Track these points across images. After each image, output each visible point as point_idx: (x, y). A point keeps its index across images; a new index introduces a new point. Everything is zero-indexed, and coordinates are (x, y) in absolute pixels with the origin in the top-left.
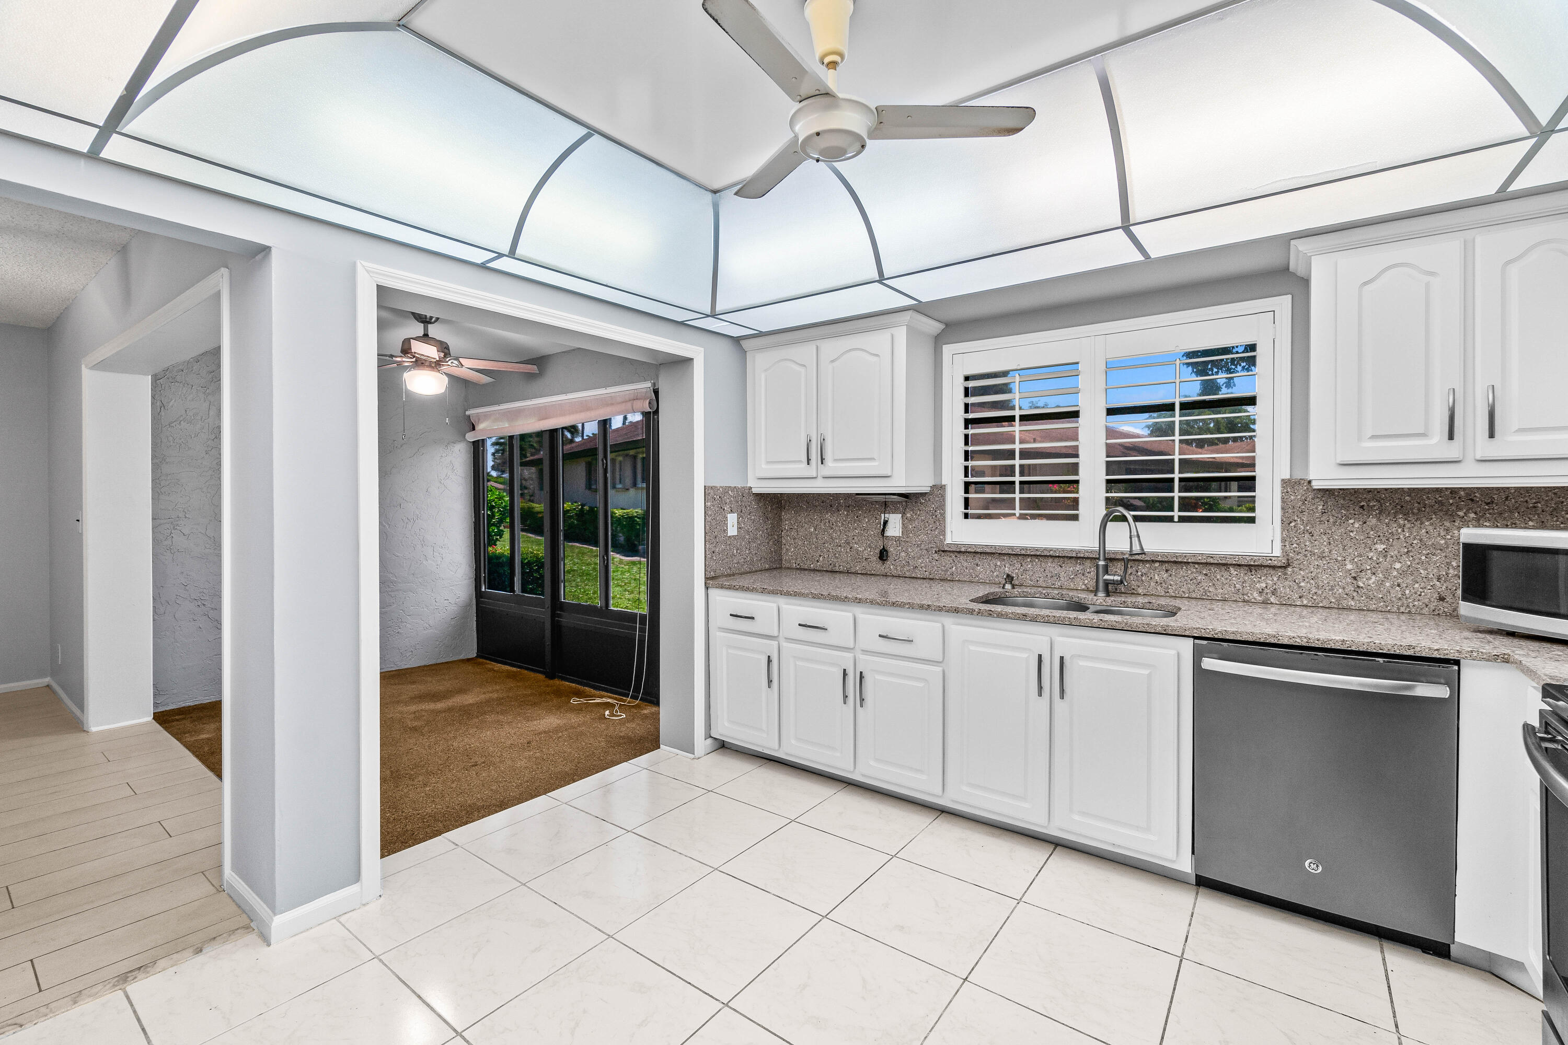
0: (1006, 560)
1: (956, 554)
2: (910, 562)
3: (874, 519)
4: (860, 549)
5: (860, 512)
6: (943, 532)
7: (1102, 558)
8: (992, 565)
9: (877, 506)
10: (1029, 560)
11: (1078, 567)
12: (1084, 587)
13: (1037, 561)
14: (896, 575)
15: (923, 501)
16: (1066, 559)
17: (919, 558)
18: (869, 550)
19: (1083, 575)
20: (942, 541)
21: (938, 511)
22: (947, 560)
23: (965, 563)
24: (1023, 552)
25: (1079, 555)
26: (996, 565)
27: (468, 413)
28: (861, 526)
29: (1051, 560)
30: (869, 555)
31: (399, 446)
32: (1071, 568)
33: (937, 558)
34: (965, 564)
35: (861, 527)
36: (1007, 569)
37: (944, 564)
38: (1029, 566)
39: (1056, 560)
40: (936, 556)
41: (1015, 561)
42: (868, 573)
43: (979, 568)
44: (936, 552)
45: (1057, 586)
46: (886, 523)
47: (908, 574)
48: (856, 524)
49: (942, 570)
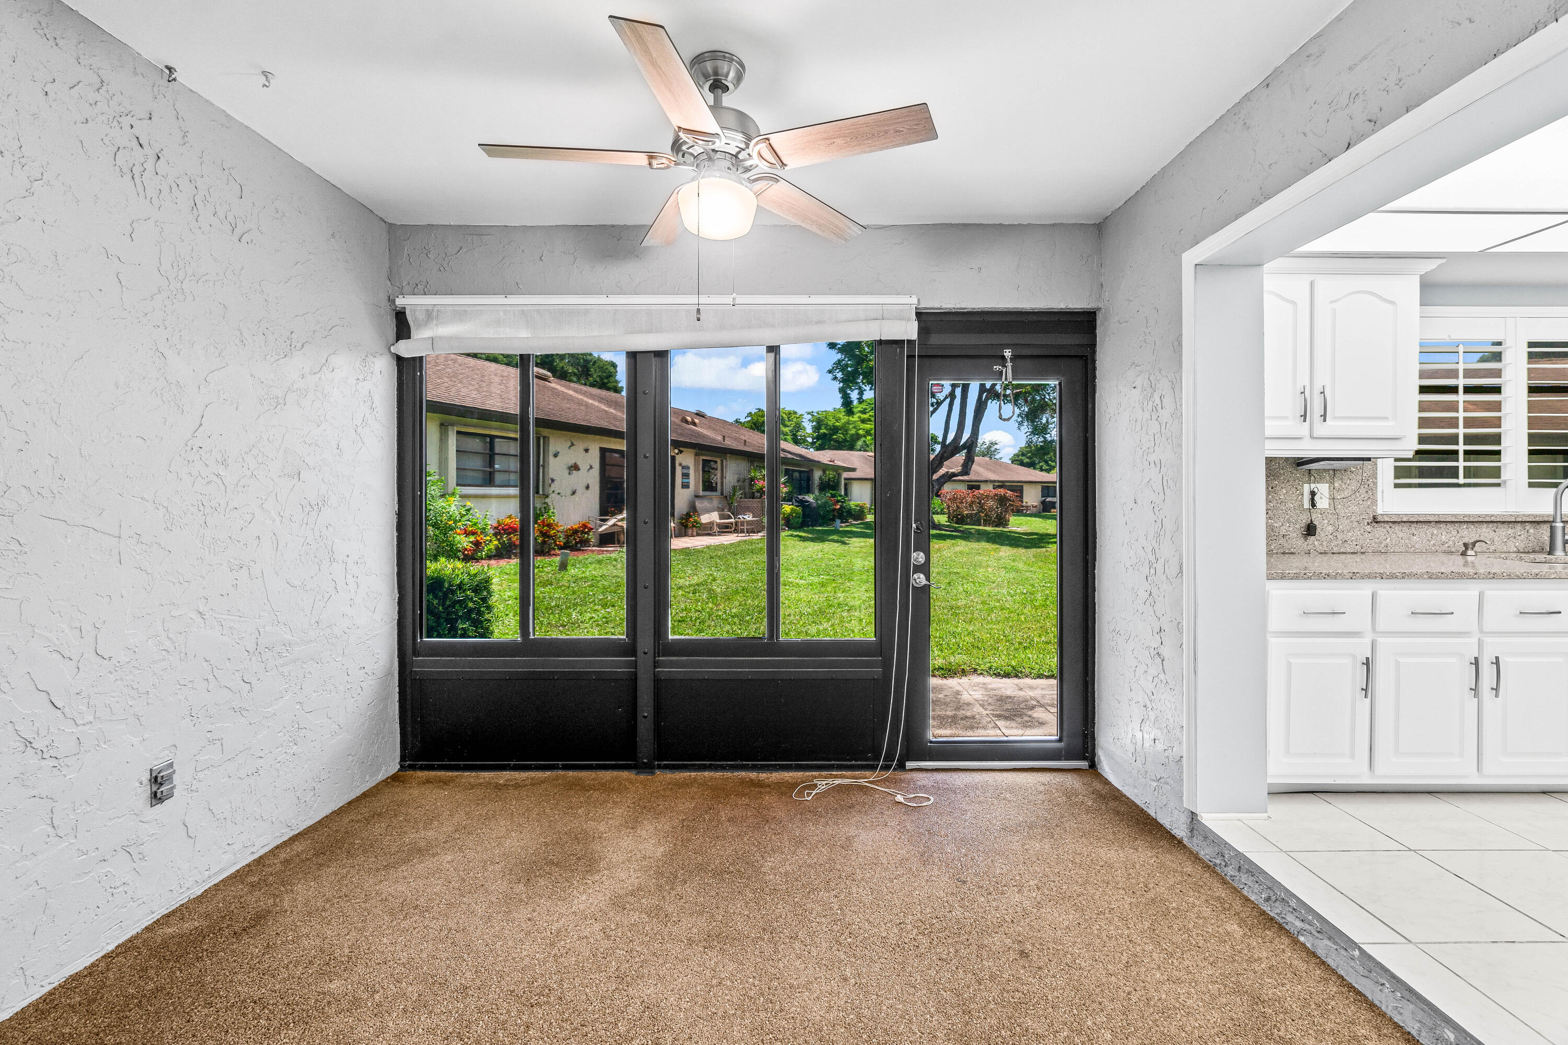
0: (1442, 529)
1: (1391, 525)
2: (1338, 536)
3: (1294, 490)
4: (1275, 524)
5: (1276, 482)
6: (1375, 502)
7: (1558, 519)
8: (1429, 534)
9: (1298, 475)
10: (1465, 527)
11: (1510, 531)
12: (1515, 549)
13: (1472, 527)
14: (1322, 552)
15: (1354, 469)
16: (1499, 524)
17: (1349, 531)
18: (1288, 525)
19: (1515, 538)
20: (1374, 511)
21: (1371, 480)
22: (1380, 531)
23: (1400, 532)
24: (1466, 519)
25: (1517, 520)
26: (1432, 534)
27: (400, 302)
28: (1278, 498)
29: (1485, 525)
30: (1287, 531)
31: (299, 345)
32: (1504, 531)
33: (1369, 530)
34: (1401, 535)
35: (1277, 500)
36: (1443, 537)
37: (1377, 536)
38: (1465, 533)
39: (1491, 525)
40: (1369, 528)
41: (1452, 529)
42: (1287, 551)
43: (1415, 537)
44: (1368, 524)
45: (1491, 550)
46: (1313, 494)
47: (1336, 550)
48: (1270, 497)
49: (1376, 543)
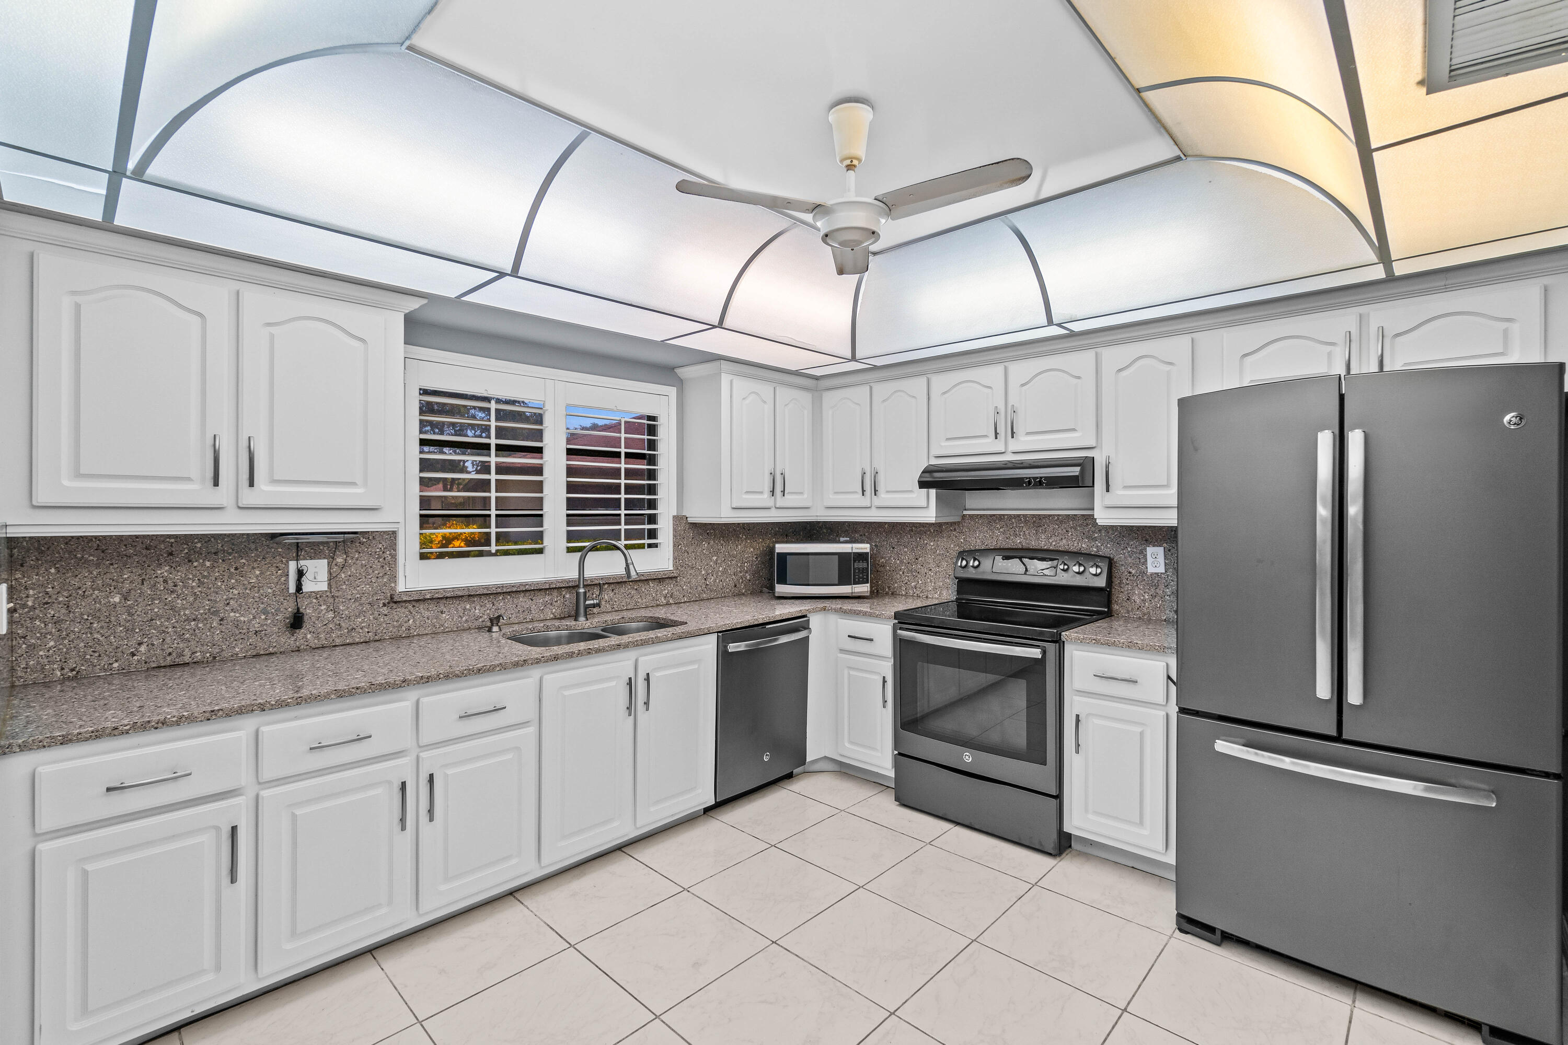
0: (476, 602)
1: (414, 603)
2: (343, 624)
3: (273, 569)
4: (242, 619)
5: (243, 561)
6: (394, 578)
7: (581, 586)
8: (460, 609)
9: (280, 550)
10: (501, 598)
11: (547, 598)
12: (552, 616)
13: (509, 597)
14: (317, 646)
15: (364, 540)
16: (536, 592)
17: (357, 617)
18: (263, 617)
19: (551, 604)
20: (393, 589)
21: (388, 553)
22: (401, 613)
23: (426, 612)
24: (499, 590)
25: (552, 586)
26: (465, 609)
28: (246, 582)
29: (522, 594)
30: (262, 626)
32: (541, 600)
33: (386, 612)
34: (427, 614)
35: (244, 585)
36: (477, 611)
37: (396, 618)
38: (501, 604)
39: (527, 594)
40: (385, 610)
41: (487, 601)
42: (262, 652)
43: (444, 615)
44: (384, 605)
45: (528, 620)
46: (301, 573)
47: (338, 641)
48: (233, 581)
49: (394, 627)
